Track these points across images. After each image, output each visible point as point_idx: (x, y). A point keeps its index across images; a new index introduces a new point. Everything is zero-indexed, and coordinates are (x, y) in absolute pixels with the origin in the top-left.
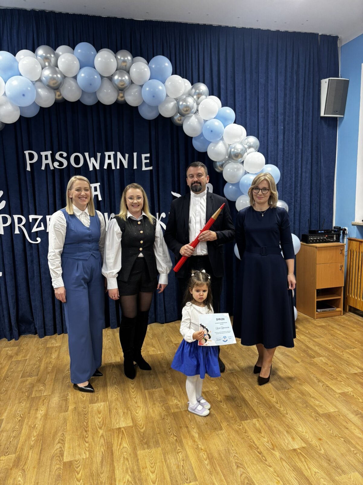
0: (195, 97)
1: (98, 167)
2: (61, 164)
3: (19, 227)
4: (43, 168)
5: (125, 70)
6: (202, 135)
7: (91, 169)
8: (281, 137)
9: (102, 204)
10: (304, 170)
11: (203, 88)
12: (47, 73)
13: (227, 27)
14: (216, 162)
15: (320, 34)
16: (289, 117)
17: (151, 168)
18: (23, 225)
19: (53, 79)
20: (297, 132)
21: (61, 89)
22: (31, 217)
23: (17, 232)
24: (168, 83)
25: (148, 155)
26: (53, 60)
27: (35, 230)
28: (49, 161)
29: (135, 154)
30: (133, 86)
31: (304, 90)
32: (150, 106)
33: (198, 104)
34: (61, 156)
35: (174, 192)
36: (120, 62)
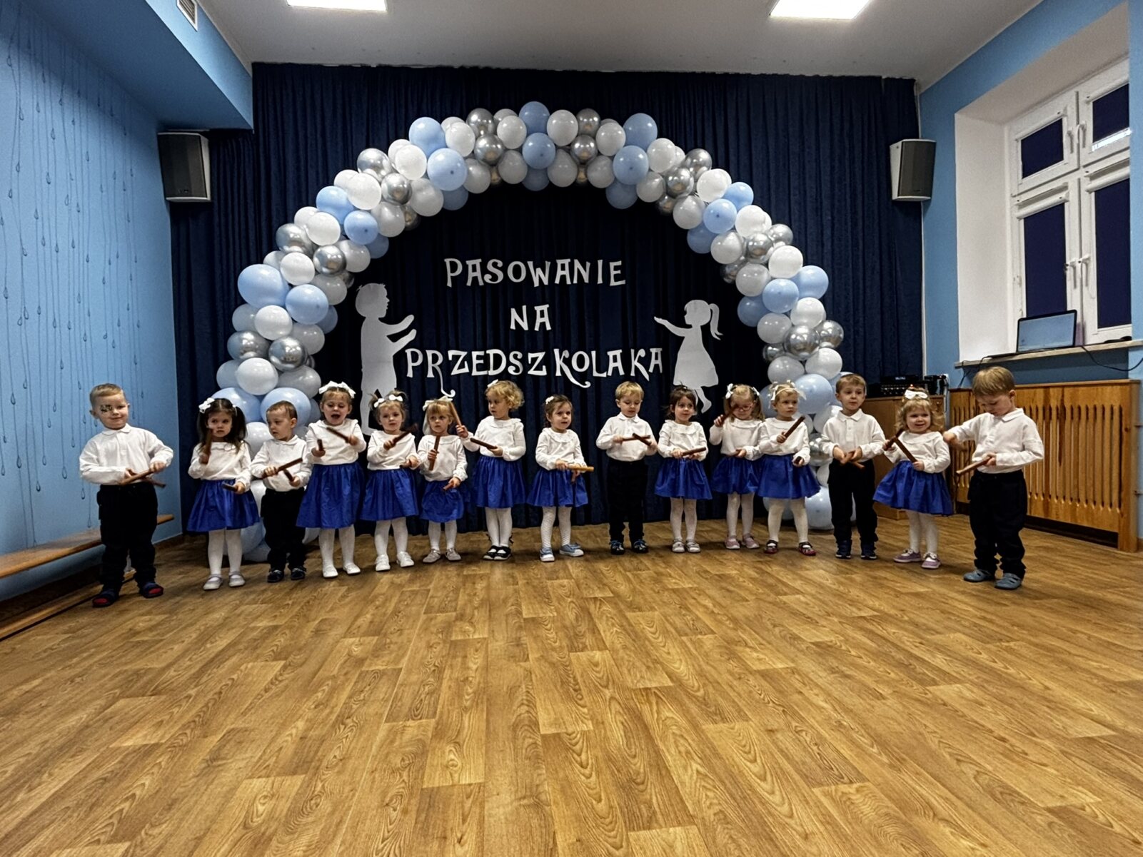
0: (692, 169)
1: (546, 282)
2: (495, 277)
3: (434, 368)
4: (469, 283)
5: (589, 135)
6: (702, 225)
7: (536, 284)
8: (828, 232)
9: (551, 336)
10: (868, 283)
11: (704, 155)
12: (483, 143)
13: (737, 76)
14: (725, 265)
15: (884, 77)
16: (839, 201)
17: (623, 282)
18: (439, 366)
19: (490, 150)
20: (855, 224)
21: (500, 167)
22: (451, 353)
23: (430, 375)
24: (652, 150)
25: (619, 263)
26: (491, 127)
27: (455, 371)
28: (478, 274)
29: (600, 263)
30: (601, 158)
31: (863, 162)
32: (624, 186)
33: (696, 181)
34: (495, 265)
35: (658, 317)
36: (582, 124)
